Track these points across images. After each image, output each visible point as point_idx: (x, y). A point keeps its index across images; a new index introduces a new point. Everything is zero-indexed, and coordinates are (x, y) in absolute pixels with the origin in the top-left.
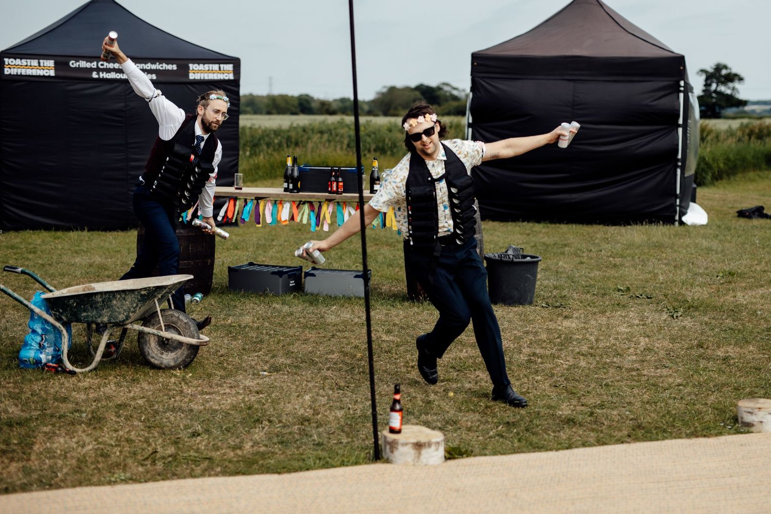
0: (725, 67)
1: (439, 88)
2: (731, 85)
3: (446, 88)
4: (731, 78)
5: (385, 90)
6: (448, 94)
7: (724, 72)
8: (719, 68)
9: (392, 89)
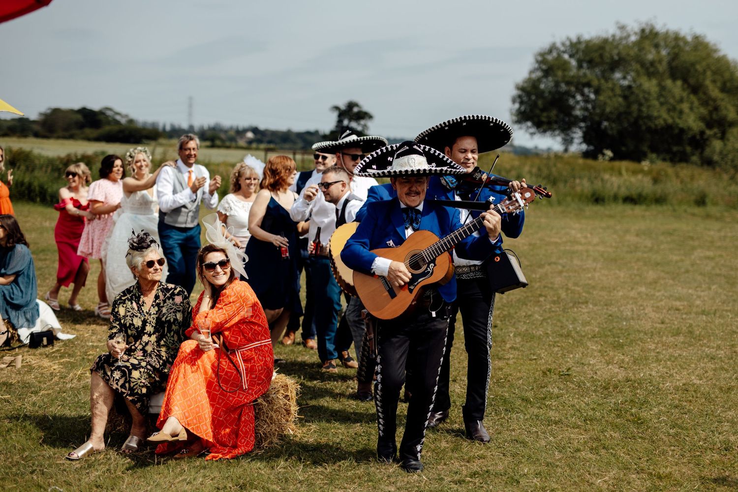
0: (356, 105)
1: (101, 113)
2: (362, 122)
3: (109, 113)
4: (363, 116)
5: (49, 111)
6: (110, 119)
7: (355, 110)
8: (351, 105)
9: (56, 111)
